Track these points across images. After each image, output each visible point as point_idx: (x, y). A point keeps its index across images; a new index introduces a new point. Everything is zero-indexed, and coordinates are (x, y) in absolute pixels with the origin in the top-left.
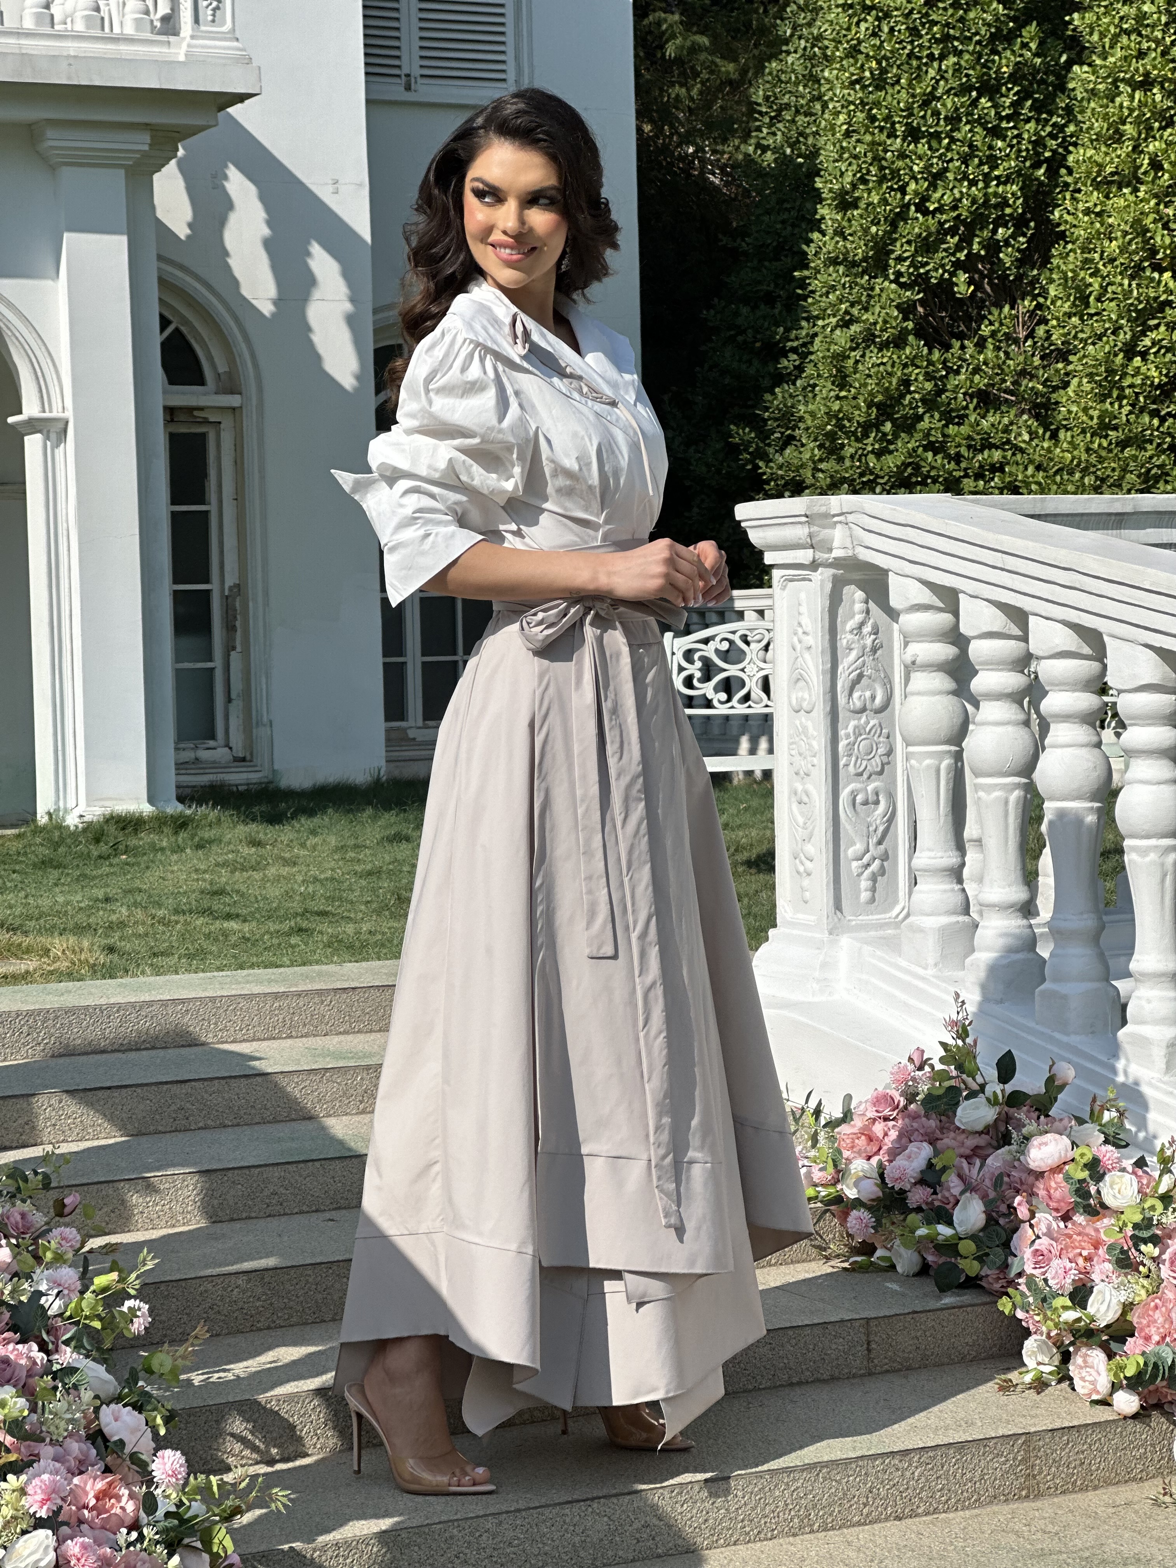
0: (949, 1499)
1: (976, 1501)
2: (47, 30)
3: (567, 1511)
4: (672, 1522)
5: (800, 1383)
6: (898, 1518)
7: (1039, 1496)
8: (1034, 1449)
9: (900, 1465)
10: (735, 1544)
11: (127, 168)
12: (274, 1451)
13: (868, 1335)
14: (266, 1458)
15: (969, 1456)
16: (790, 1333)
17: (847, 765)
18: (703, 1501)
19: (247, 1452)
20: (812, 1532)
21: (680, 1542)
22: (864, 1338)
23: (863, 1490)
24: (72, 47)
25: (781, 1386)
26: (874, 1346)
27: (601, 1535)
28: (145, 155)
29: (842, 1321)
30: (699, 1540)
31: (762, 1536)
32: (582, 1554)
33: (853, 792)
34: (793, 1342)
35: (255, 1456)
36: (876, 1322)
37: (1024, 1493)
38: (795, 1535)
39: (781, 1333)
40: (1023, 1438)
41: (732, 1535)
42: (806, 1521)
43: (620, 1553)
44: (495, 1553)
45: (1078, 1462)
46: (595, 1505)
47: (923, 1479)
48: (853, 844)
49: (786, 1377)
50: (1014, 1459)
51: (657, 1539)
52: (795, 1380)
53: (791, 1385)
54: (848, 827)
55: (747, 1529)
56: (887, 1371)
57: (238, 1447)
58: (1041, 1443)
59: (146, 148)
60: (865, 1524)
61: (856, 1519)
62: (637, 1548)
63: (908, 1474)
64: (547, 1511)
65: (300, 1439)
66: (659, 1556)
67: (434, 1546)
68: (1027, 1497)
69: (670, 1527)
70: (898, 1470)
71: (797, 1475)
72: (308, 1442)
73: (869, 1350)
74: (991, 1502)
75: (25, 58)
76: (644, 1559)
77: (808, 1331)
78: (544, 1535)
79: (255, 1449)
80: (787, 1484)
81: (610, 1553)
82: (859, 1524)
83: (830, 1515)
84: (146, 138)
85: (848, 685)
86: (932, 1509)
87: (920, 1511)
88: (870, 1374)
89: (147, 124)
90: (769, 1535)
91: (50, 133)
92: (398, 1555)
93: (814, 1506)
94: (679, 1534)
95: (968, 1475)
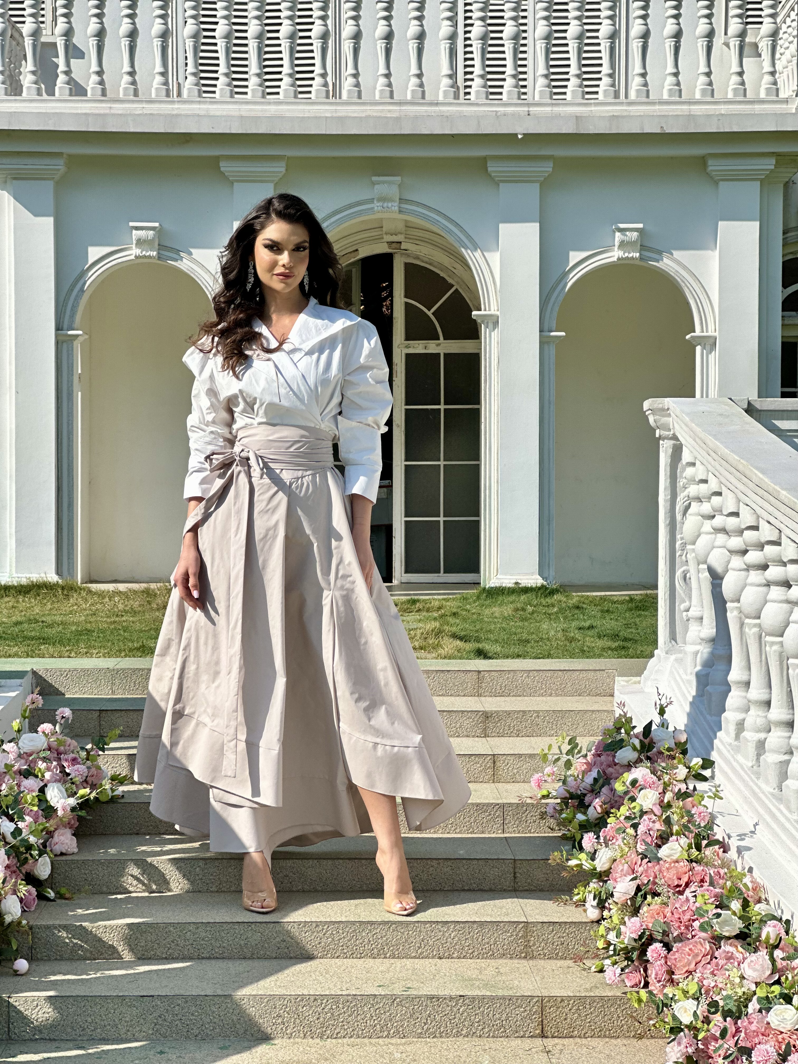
0: (474, 952)
1: (491, 955)
2: (709, 99)
3: (236, 927)
4: (299, 941)
5: (469, 890)
6: (440, 958)
7: (533, 958)
8: (530, 931)
9: (442, 929)
10: (337, 958)
11: (762, 181)
12: (154, 887)
13: (515, 868)
14: (150, 890)
15: (487, 930)
16: (464, 862)
17: (681, 556)
18: (318, 932)
19: (140, 886)
20: (385, 958)
21: (304, 952)
22: (512, 870)
23: (418, 939)
24: (723, 109)
25: (457, 890)
26: (518, 875)
27: (257, 942)
28: (772, 171)
29: (498, 859)
30: (316, 953)
31: (354, 956)
32: (245, 950)
33: (684, 571)
34: (466, 867)
35: (144, 888)
36: (520, 862)
37: (523, 955)
38: (374, 958)
39: (458, 861)
40: (523, 924)
41: (335, 953)
42: (382, 951)
43: (268, 953)
44: (195, 943)
45: (559, 943)
46: (253, 926)
47: (457, 939)
48: (684, 601)
49: (461, 886)
50: (517, 935)
51: (290, 949)
52: (466, 888)
53: (464, 890)
54: (681, 592)
55: (345, 951)
56: (527, 890)
57: (135, 882)
58: (534, 929)
59: (773, 167)
60: (419, 958)
61: (413, 955)
62: (279, 951)
63: (447, 935)
64: (225, 926)
65: (168, 883)
66: (291, 958)
67: (159, 934)
68: (525, 957)
69: (298, 944)
70: (440, 931)
71: (376, 927)
72: (173, 885)
73: (515, 877)
74: (501, 957)
75: (690, 117)
76: (282, 958)
77: (475, 862)
78: (223, 937)
79: (144, 884)
80: (370, 930)
81: (262, 952)
82: (415, 957)
83: (397, 950)
84: (773, 161)
85: (682, 508)
86: (462, 956)
87: (455, 956)
88: (515, 890)
89: (773, 153)
90: (359, 956)
91: (710, 162)
92: (139, 936)
93: (387, 944)
94: (303, 948)
95: (486, 940)
